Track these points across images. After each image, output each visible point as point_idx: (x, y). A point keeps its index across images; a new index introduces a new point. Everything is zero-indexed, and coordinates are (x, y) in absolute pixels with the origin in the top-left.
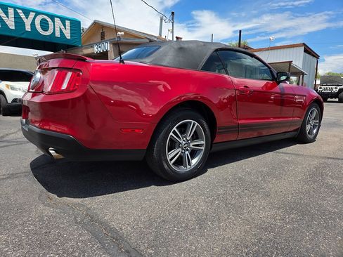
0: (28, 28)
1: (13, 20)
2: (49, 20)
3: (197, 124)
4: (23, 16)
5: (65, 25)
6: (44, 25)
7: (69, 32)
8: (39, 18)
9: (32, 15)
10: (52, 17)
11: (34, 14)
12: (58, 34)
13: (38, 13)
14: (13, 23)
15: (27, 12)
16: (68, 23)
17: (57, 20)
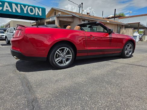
0: (25, 12)
2: (33, 8)
3: (68, 49)
4: (23, 8)
5: (39, 11)
6: (32, 11)
7: (41, 13)
8: (29, 8)
9: (27, 7)
11: (27, 6)
12: (37, 14)
13: (29, 6)
14: (20, 10)
15: (25, 6)
16: (40, 9)
17: (36, 8)
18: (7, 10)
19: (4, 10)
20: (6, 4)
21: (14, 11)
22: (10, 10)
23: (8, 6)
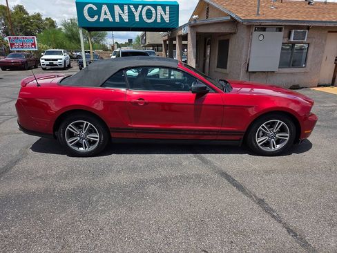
0: (137, 19)
1: (127, 14)
2: (152, 9)
3: (89, 123)
4: (133, 10)
5: (165, 11)
6: (149, 14)
7: (168, 17)
8: (145, 9)
9: (140, 8)
10: (155, 6)
11: (141, 6)
12: (159, 20)
13: (144, 5)
14: (127, 17)
15: (136, 6)
16: (167, 8)
17: (159, 8)
18: (106, 20)
19: (102, 20)
20: (105, 8)
21: (117, 20)
22: (111, 20)
23: (107, 11)
